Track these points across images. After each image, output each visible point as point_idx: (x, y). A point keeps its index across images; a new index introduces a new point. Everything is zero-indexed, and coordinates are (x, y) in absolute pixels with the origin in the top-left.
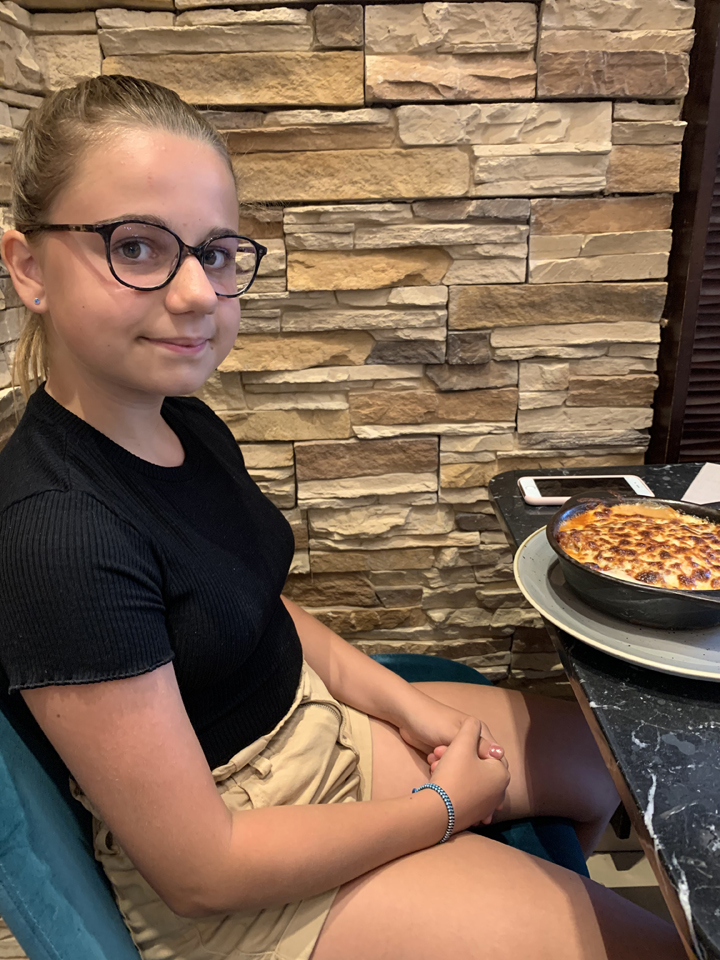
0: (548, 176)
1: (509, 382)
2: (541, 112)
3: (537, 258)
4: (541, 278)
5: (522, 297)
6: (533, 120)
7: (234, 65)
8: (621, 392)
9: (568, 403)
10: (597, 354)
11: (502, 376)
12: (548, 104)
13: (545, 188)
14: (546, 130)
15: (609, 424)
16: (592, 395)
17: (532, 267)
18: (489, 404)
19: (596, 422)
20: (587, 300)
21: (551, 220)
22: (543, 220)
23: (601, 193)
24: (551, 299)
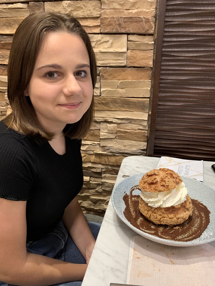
0: (105, 60)
1: (97, 129)
2: (102, 38)
3: (104, 88)
4: (105, 95)
5: (99, 101)
6: (100, 40)
7: (7, 21)
8: (134, 136)
9: (117, 138)
10: (126, 122)
11: (95, 126)
12: (105, 35)
13: (104, 64)
14: (105, 44)
15: (131, 146)
16: (124, 136)
17: (101, 91)
18: (91, 135)
19: (126, 145)
20: (121, 103)
21: (108, 75)
22: (104, 75)
23: (124, 67)
24: (108, 102)
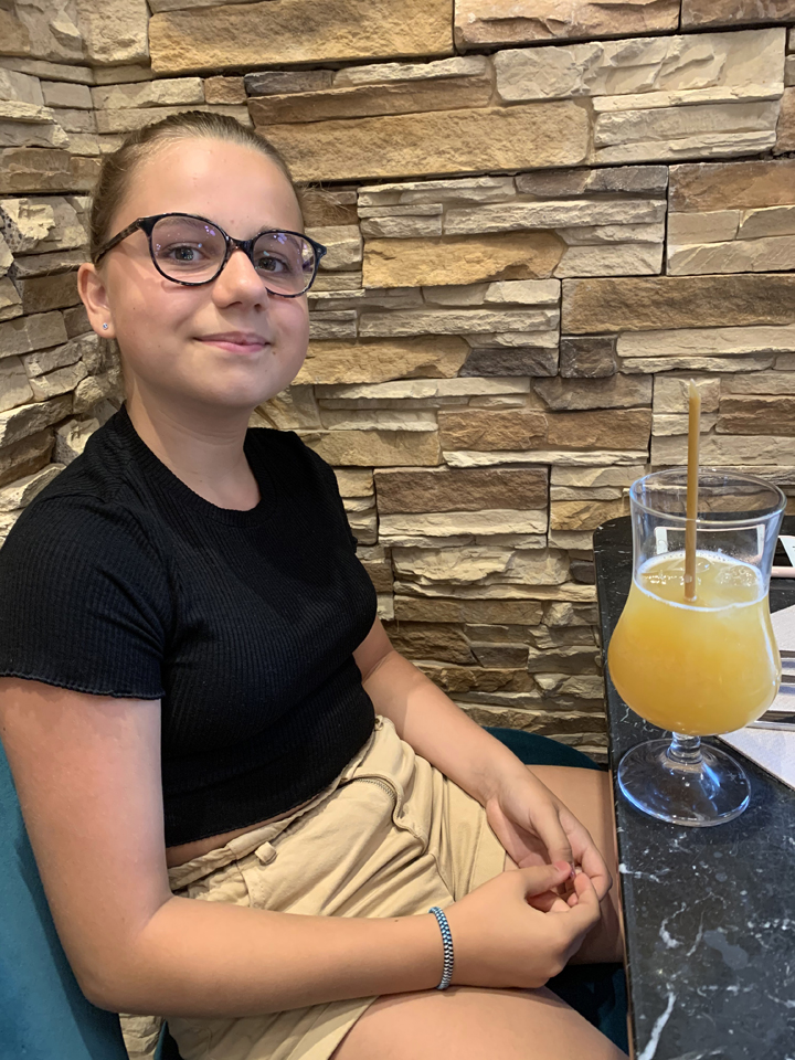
0: (693, 134)
1: (640, 401)
2: (686, 47)
3: (679, 242)
4: (682, 269)
5: (657, 293)
6: (676, 58)
7: (295, 13)
8: (791, 417)
9: (718, 430)
10: (758, 368)
11: (631, 393)
12: (696, 36)
13: (689, 150)
14: (694, 70)
15: (773, 457)
16: (749, 420)
17: (670, 254)
18: (614, 429)
19: (755, 455)
20: (745, 296)
21: (698, 192)
22: (686, 192)
23: (770, 153)
24: (696, 295)
